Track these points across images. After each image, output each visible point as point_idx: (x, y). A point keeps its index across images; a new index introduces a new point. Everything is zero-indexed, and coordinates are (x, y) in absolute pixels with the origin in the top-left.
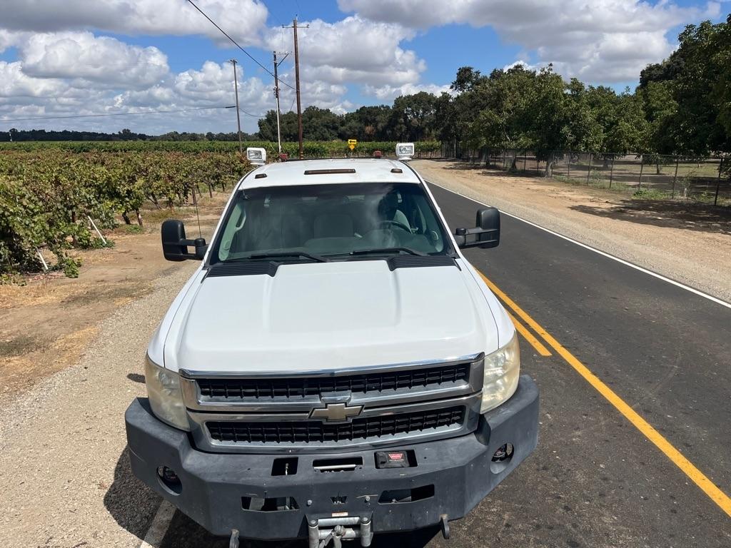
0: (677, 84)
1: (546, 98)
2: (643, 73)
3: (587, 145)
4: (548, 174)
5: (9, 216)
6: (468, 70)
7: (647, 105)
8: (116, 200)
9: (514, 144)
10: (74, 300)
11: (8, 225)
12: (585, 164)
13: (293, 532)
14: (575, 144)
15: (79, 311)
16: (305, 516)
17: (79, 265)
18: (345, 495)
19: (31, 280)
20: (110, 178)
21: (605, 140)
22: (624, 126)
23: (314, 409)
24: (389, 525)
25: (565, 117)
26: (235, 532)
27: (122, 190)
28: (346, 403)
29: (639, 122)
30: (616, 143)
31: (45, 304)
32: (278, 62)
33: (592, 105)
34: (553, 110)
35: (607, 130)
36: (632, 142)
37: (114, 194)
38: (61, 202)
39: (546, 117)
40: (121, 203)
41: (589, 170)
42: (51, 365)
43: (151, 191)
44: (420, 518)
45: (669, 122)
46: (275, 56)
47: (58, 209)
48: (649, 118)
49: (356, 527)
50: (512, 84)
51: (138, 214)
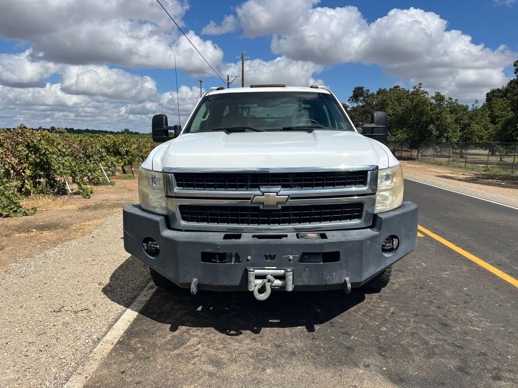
0: (513, 96)
1: (417, 105)
2: (488, 94)
3: (447, 138)
4: (418, 159)
5: (49, 154)
6: (361, 88)
7: (491, 114)
8: (118, 157)
9: (393, 138)
10: (87, 208)
11: (48, 160)
12: (446, 155)
13: (236, 281)
14: (438, 137)
15: (89, 213)
16: (246, 268)
17: (92, 193)
18: (275, 254)
19: (59, 199)
20: (115, 142)
21: (461, 137)
22: (475, 127)
23: (255, 196)
24: (306, 280)
25: (431, 119)
26: (195, 280)
27: (123, 150)
28: (277, 193)
29: (486, 125)
30: (469, 139)
31: (68, 210)
32: (230, 81)
33: (451, 112)
34: (422, 113)
35: (462, 129)
36: (481, 138)
37: (117, 153)
38: (83, 154)
39: (418, 119)
40: (122, 159)
41: (449, 158)
42: (70, 236)
43: (141, 154)
44: (329, 277)
45: (508, 122)
46: (228, 78)
47: (80, 158)
48: (493, 122)
49: (282, 278)
50: (393, 97)
51: (132, 167)
